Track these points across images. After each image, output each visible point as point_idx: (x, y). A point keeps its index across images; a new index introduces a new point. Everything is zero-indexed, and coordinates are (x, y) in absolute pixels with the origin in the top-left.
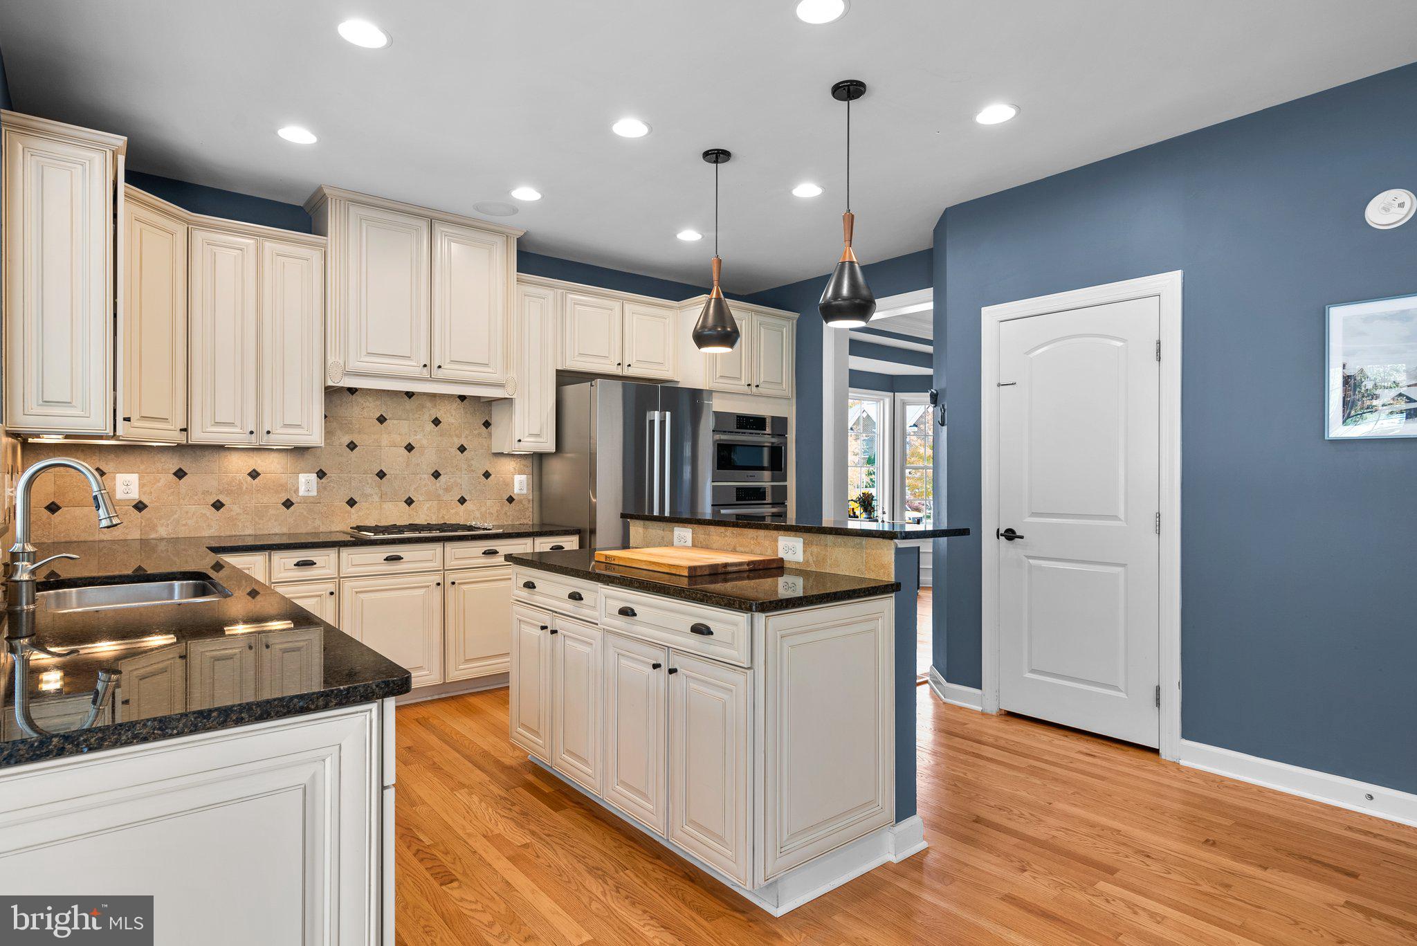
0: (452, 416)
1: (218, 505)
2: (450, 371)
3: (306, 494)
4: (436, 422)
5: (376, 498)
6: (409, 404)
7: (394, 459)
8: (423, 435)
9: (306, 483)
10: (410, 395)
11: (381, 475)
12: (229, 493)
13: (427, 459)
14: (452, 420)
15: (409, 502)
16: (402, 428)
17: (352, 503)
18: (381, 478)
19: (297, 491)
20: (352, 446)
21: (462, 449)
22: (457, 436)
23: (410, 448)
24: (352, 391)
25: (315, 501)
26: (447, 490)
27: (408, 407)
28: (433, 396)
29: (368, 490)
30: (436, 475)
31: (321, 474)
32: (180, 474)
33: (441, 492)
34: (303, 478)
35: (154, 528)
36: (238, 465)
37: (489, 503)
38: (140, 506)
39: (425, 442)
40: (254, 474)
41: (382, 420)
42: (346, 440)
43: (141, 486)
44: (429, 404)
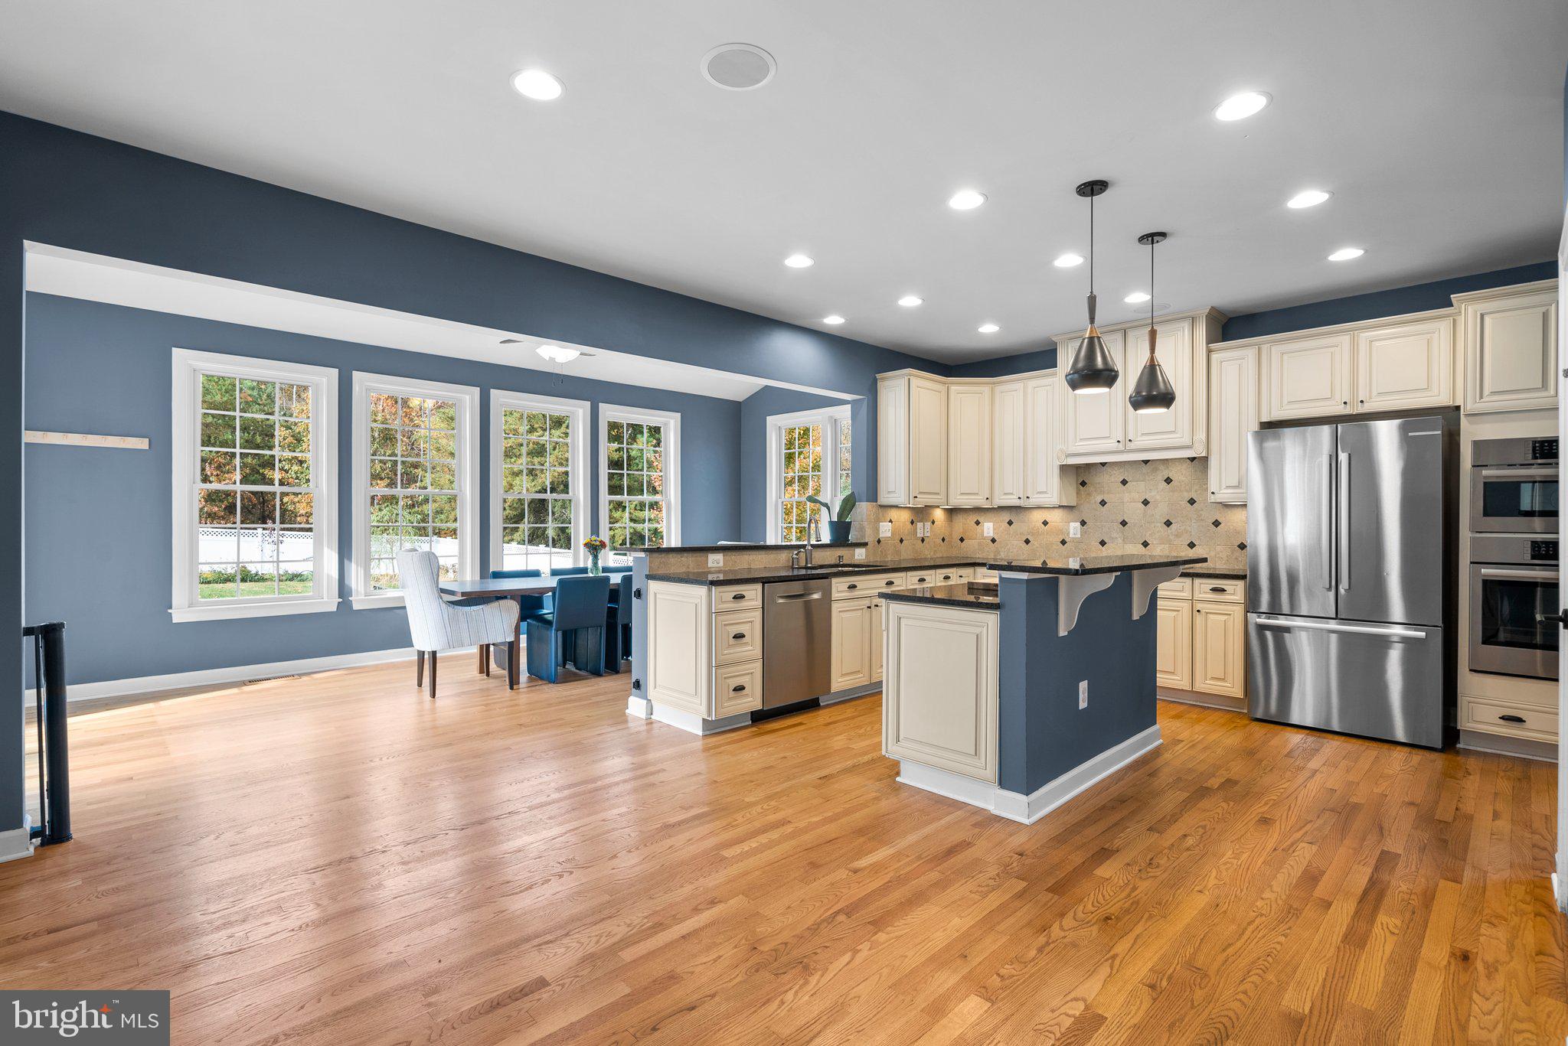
0: (1180, 474)
1: (1027, 542)
2: (1140, 442)
3: (1074, 536)
4: (1168, 481)
5: (1120, 541)
6: (1145, 469)
7: (1133, 511)
8: (1157, 492)
9: (1074, 528)
10: (1146, 462)
11: (1124, 523)
12: (1033, 534)
13: (1160, 511)
14: (1182, 478)
15: (1145, 544)
16: (1139, 488)
17: (1103, 543)
18: (1124, 526)
19: (1068, 534)
20: (1103, 503)
21: (1192, 502)
22: (1187, 491)
23: (1146, 503)
24: (1103, 464)
25: (1079, 541)
26: (1177, 536)
27: (1144, 471)
28: (1165, 461)
29: (1114, 535)
30: (1168, 523)
31: (1083, 523)
32: (1010, 523)
33: (1172, 537)
34: (1072, 525)
35: (999, 553)
36: (1038, 517)
37: (1219, 548)
38: (993, 541)
39: (1158, 497)
40: (1045, 523)
41: (1124, 482)
42: (1099, 499)
43: (994, 529)
44: (1162, 467)
